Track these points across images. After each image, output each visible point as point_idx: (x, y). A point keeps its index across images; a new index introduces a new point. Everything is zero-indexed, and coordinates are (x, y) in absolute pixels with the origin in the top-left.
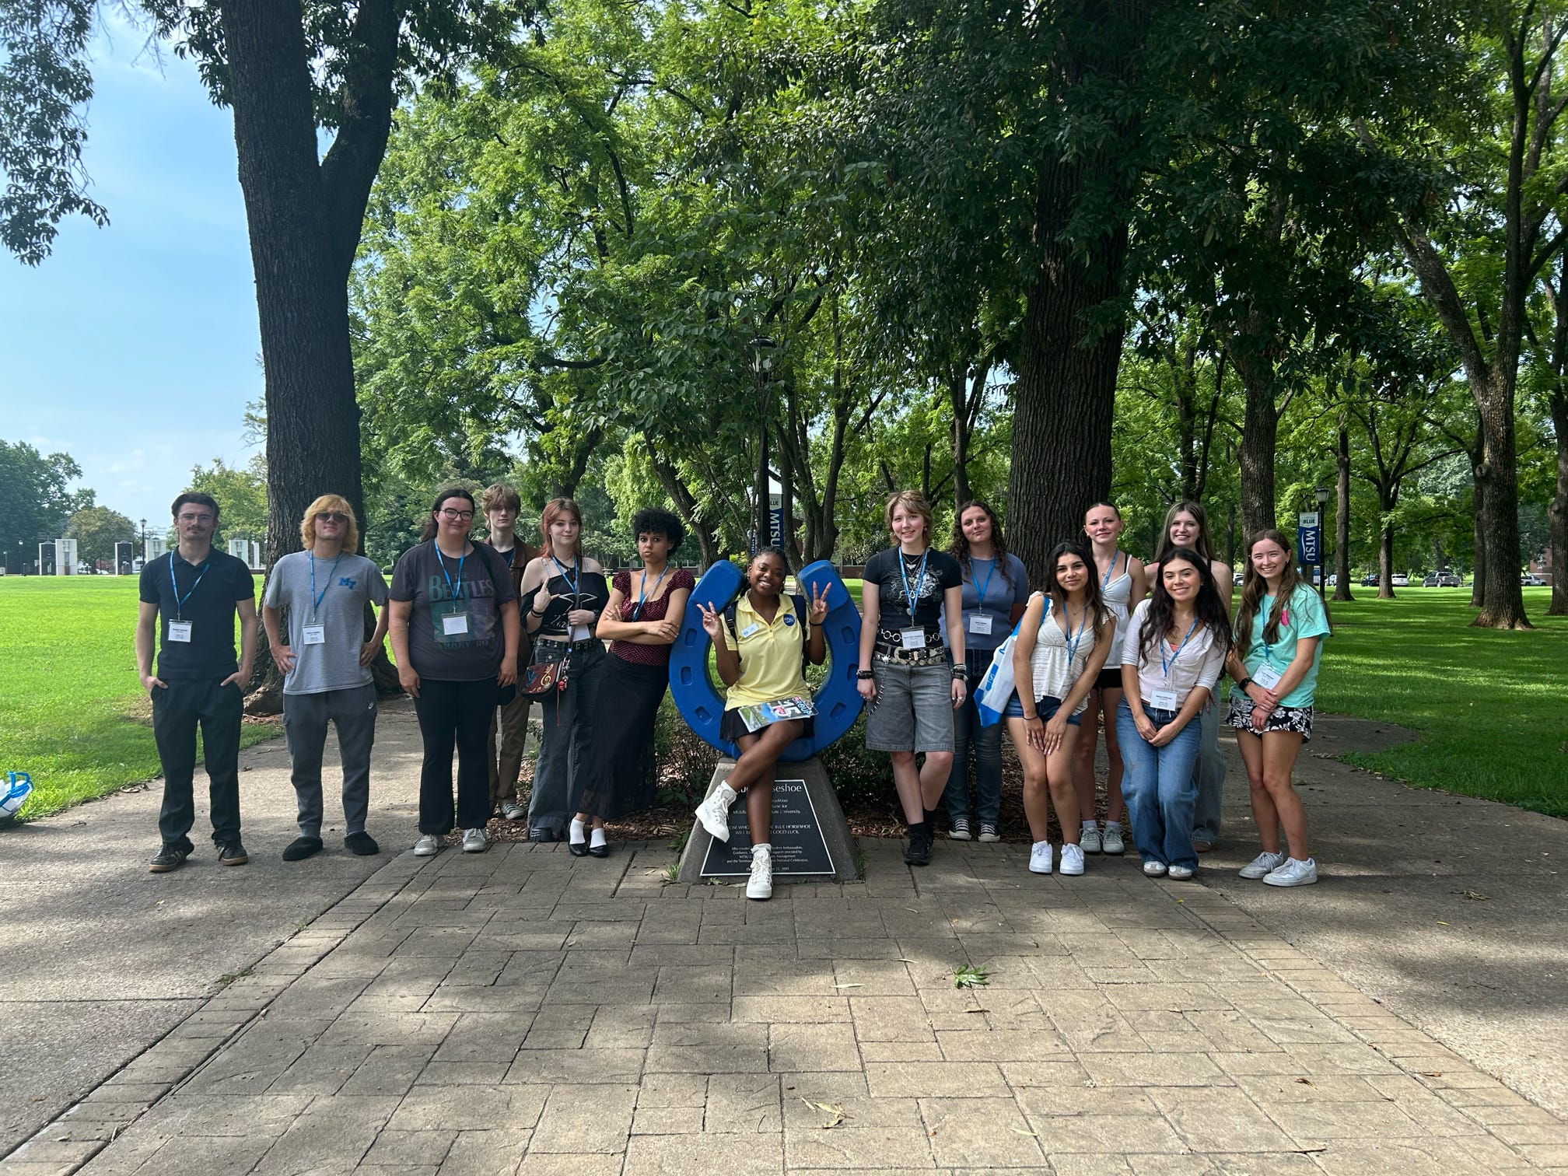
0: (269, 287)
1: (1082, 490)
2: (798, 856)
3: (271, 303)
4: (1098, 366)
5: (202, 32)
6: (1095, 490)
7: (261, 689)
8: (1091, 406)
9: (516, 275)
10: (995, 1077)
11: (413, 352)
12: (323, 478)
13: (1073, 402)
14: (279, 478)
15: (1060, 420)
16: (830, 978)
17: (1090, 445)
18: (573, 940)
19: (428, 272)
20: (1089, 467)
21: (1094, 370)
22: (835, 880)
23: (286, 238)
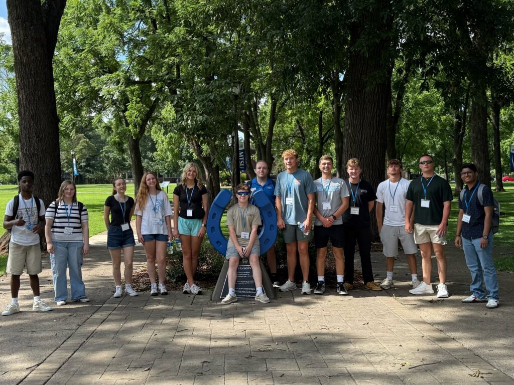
0: (22, 69)
1: (374, 149)
3: (23, 76)
4: (379, 96)
6: (379, 149)
8: (377, 112)
12: (45, 150)
13: (369, 112)
14: (26, 150)
15: (364, 119)
17: (376, 130)
20: (377, 139)
21: (377, 98)
23: (29, 48)
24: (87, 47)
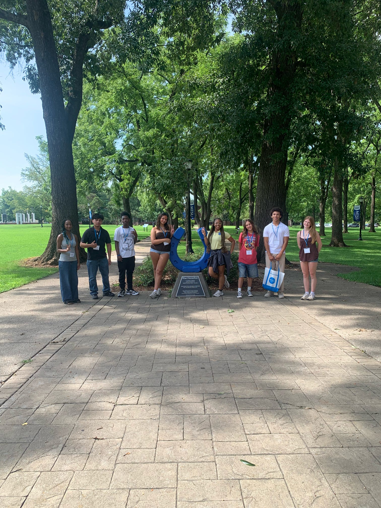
0: (52, 149)
2: (197, 292)
3: (53, 153)
5: (30, 74)
7: (53, 259)
9: (112, 134)
10: (232, 323)
11: (82, 158)
12: (68, 201)
13: (273, 181)
14: (56, 201)
15: (269, 186)
16: (203, 312)
18: (151, 306)
19: (86, 133)
20: (277, 198)
22: (205, 297)
23: (57, 135)
24: (96, 138)
